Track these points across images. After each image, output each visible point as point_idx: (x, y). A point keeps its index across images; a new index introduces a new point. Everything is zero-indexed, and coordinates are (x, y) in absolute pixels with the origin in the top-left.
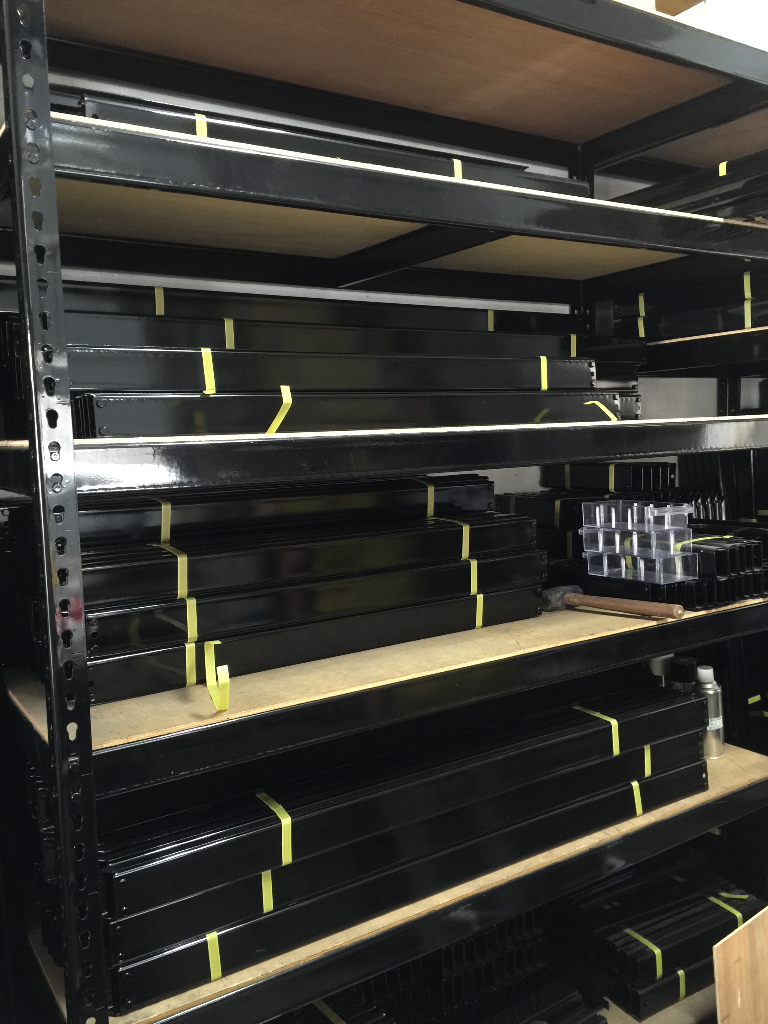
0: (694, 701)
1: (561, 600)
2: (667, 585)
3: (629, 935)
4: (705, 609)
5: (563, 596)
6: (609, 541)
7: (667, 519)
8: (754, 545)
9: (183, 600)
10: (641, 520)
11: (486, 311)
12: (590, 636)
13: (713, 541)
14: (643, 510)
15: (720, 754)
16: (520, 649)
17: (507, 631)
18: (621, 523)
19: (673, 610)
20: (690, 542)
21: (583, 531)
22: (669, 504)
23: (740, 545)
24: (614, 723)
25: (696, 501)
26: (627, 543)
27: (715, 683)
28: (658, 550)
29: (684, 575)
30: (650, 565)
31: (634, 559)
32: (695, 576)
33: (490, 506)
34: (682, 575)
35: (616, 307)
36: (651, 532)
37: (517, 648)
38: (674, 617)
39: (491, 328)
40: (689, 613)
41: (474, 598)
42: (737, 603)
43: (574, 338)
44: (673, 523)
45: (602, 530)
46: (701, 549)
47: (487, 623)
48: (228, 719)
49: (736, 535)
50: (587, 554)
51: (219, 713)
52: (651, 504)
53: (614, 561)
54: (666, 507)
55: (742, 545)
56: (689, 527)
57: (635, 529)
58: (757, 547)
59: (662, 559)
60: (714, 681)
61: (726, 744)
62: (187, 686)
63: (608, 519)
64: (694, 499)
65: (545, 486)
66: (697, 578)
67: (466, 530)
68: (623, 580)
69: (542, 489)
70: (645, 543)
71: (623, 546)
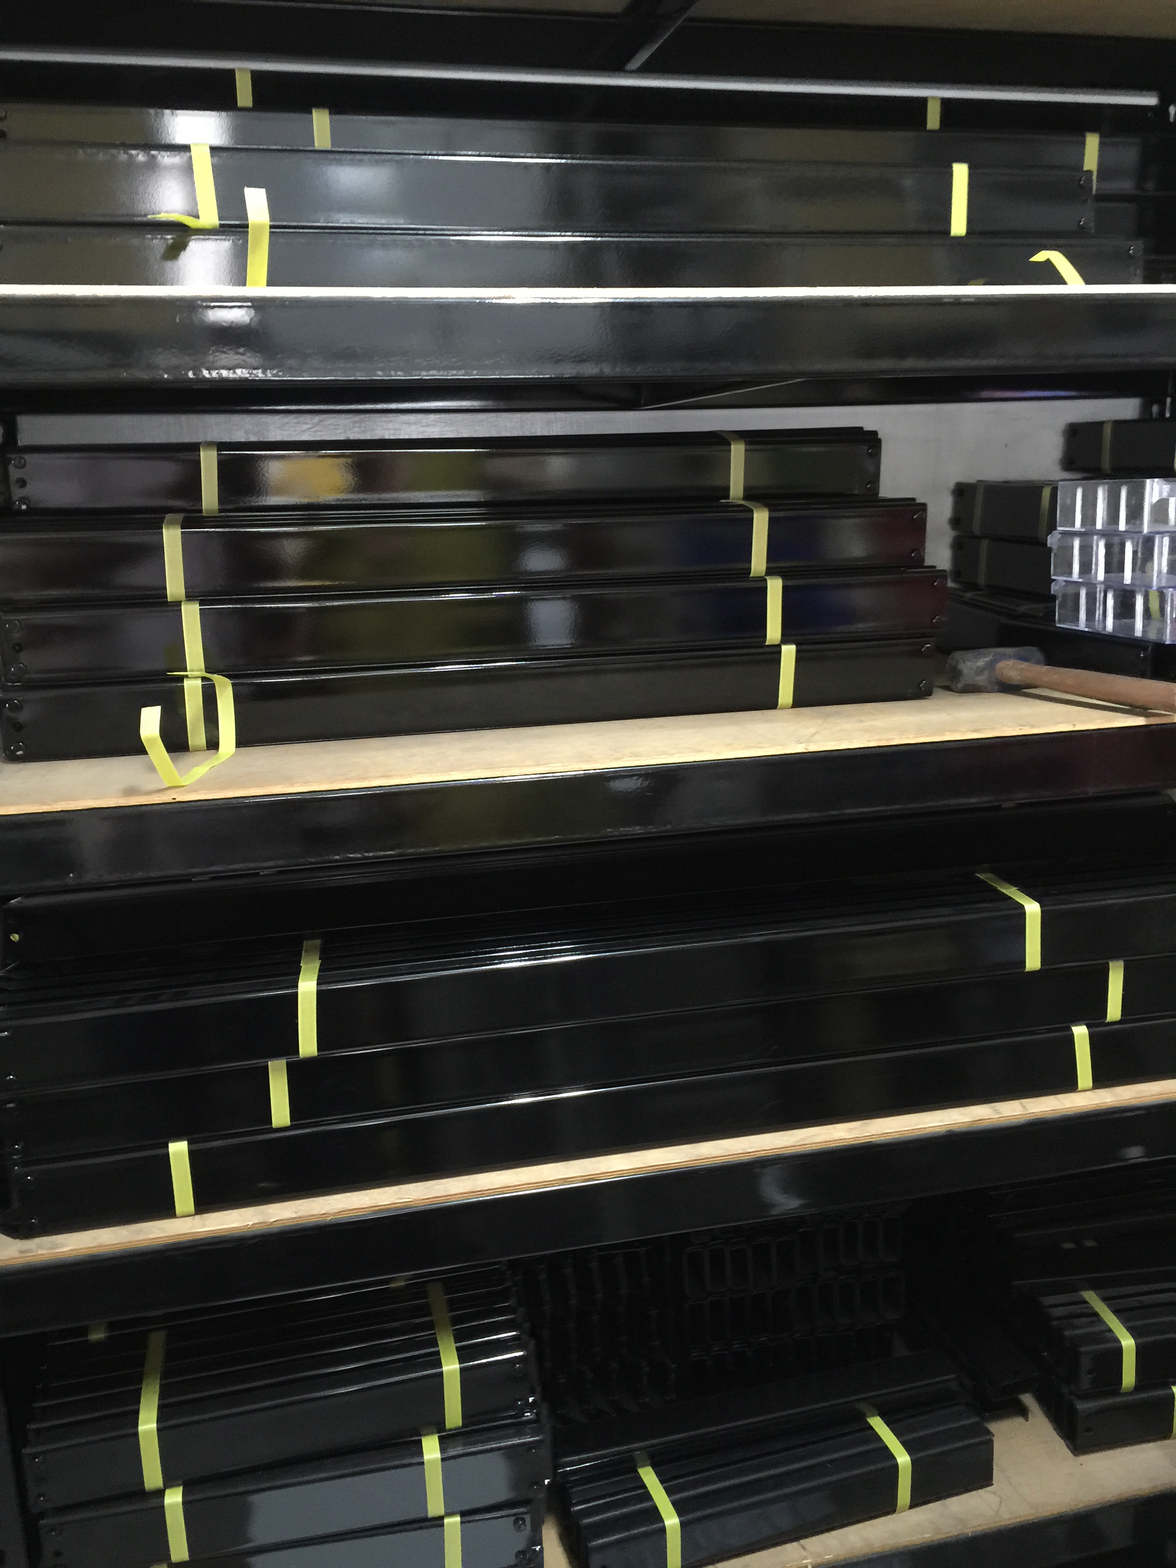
1: (987, 672)
3: (1085, 1302)
5: (991, 665)
9: (176, 604)
16: (801, 743)
21: (1055, 538)
24: (1033, 909)
37: (798, 741)
41: (775, 649)
43: (1092, 141)
47: (800, 701)
50: (1057, 585)
65: (1068, 470)
67: (761, 519)
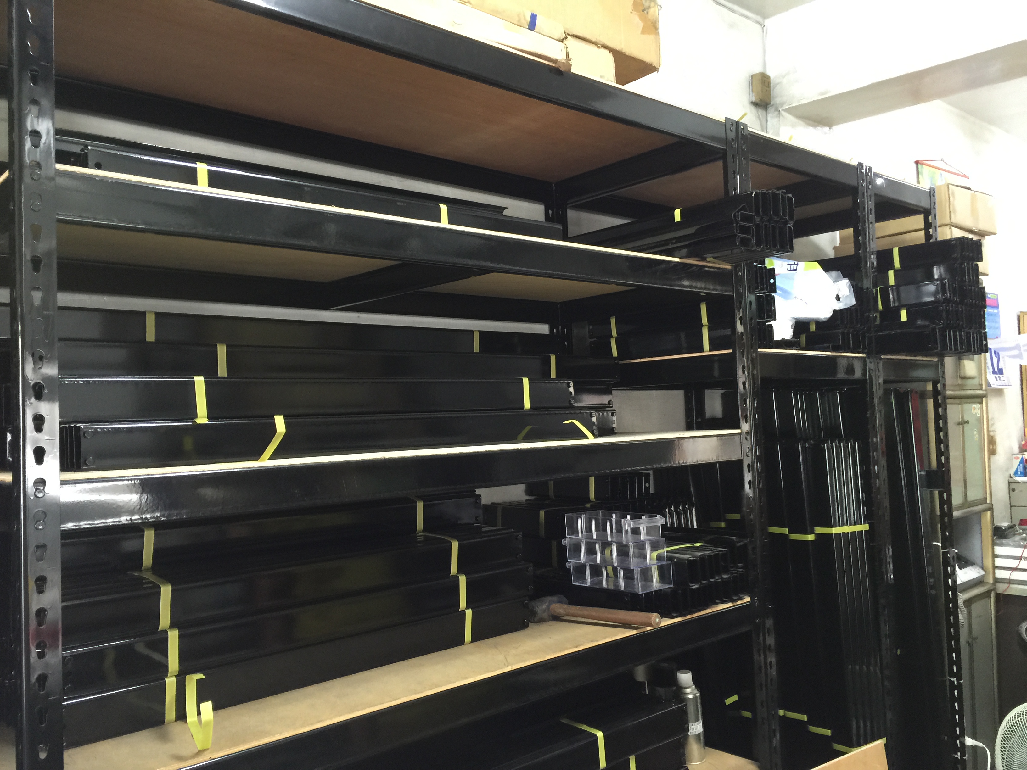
0: (674, 707)
1: (547, 611)
2: (645, 594)
4: (681, 616)
5: (548, 607)
6: (591, 551)
7: (643, 530)
8: (721, 553)
9: (165, 632)
10: (619, 530)
11: (472, 331)
12: (574, 649)
13: (686, 549)
14: (621, 521)
15: (702, 759)
16: (508, 666)
17: (495, 646)
18: (601, 532)
19: (651, 618)
20: (664, 551)
21: (567, 541)
22: (644, 515)
23: (708, 553)
24: (600, 735)
25: (670, 509)
26: (607, 552)
27: (694, 687)
28: (636, 560)
29: (661, 583)
30: (629, 575)
31: (615, 569)
32: (670, 584)
33: (477, 518)
34: (658, 583)
35: (591, 327)
36: (628, 543)
37: (505, 665)
38: (651, 626)
39: (476, 349)
40: (666, 621)
41: (463, 612)
42: (709, 608)
43: (553, 358)
44: (648, 533)
45: (584, 540)
46: (675, 558)
47: (474, 639)
48: (210, 759)
49: (706, 542)
50: (571, 564)
51: (200, 752)
52: (628, 514)
53: (596, 571)
54: (642, 518)
55: (710, 553)
56: (663, 536)
57: (614, 540)
58: (724, 555)
59: (639, 569)
60: (693, 685)
61: (706, 748)
62: (165, 723)
63: (589, 530)
64: (668, 507)
65: (529, 495)
66: (672, 586)
67: (455, 545)
68: (605, 589)
69: (528, 498)
70: (623, 552)
71: (604, 555)
